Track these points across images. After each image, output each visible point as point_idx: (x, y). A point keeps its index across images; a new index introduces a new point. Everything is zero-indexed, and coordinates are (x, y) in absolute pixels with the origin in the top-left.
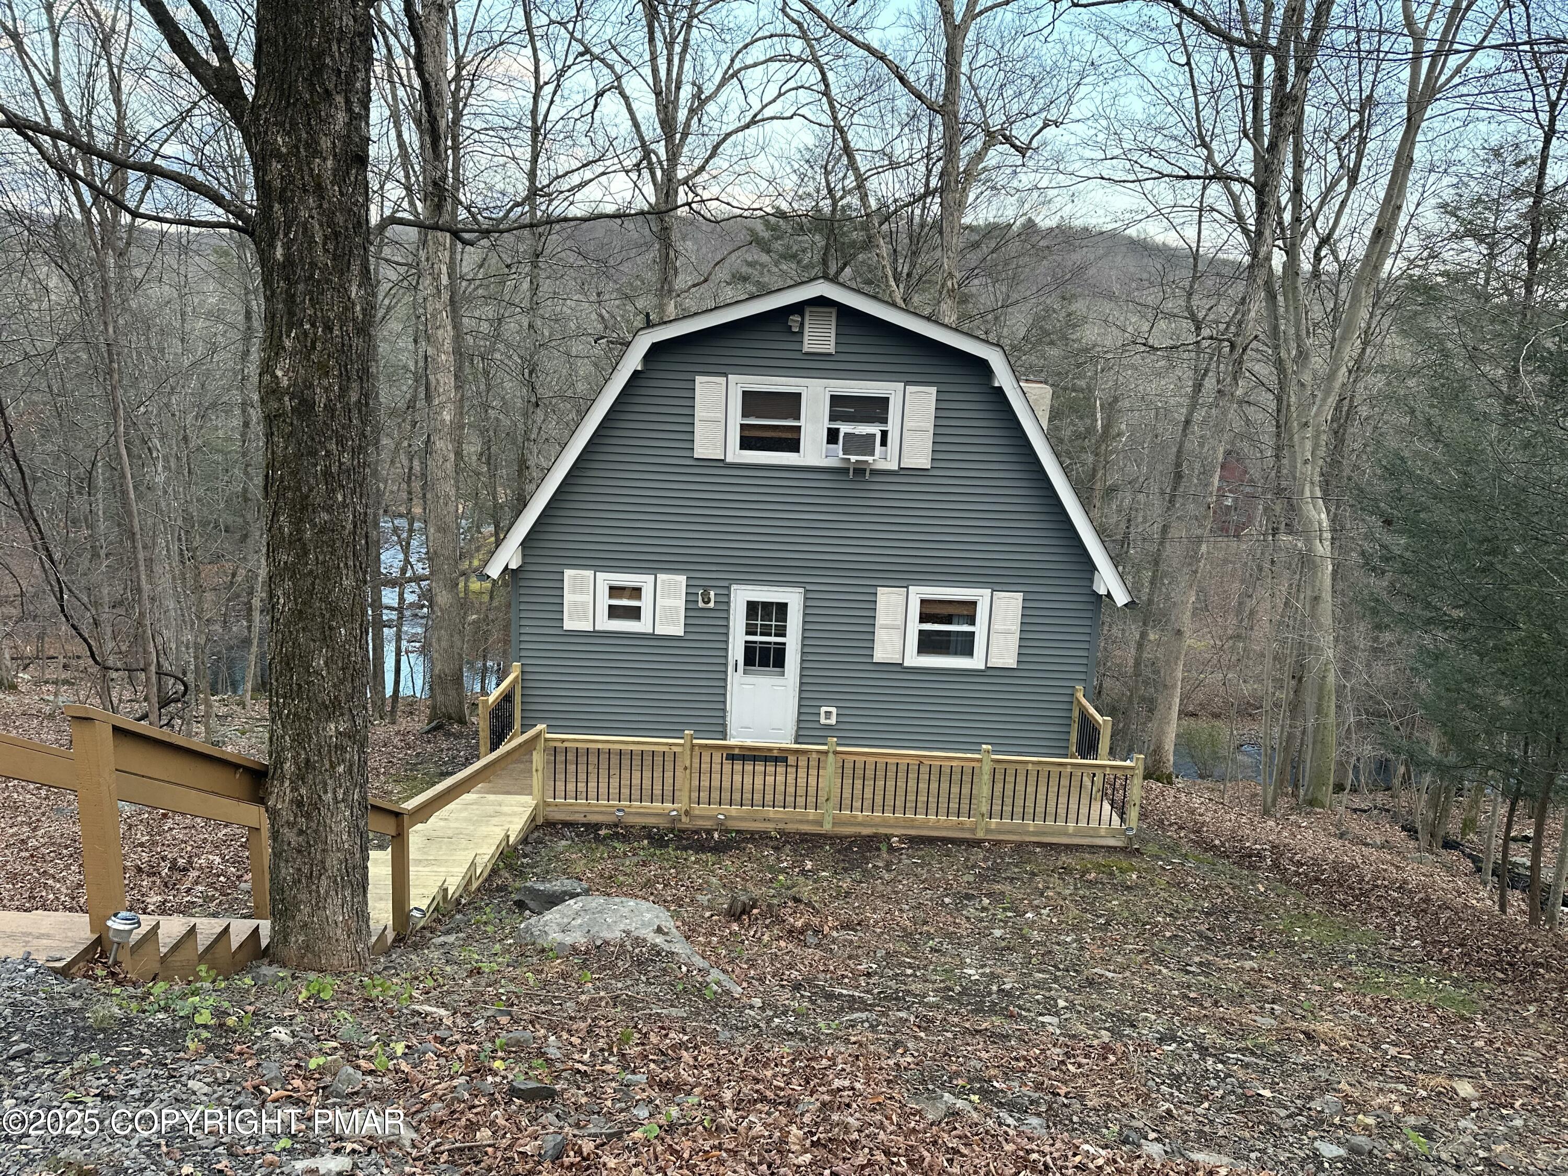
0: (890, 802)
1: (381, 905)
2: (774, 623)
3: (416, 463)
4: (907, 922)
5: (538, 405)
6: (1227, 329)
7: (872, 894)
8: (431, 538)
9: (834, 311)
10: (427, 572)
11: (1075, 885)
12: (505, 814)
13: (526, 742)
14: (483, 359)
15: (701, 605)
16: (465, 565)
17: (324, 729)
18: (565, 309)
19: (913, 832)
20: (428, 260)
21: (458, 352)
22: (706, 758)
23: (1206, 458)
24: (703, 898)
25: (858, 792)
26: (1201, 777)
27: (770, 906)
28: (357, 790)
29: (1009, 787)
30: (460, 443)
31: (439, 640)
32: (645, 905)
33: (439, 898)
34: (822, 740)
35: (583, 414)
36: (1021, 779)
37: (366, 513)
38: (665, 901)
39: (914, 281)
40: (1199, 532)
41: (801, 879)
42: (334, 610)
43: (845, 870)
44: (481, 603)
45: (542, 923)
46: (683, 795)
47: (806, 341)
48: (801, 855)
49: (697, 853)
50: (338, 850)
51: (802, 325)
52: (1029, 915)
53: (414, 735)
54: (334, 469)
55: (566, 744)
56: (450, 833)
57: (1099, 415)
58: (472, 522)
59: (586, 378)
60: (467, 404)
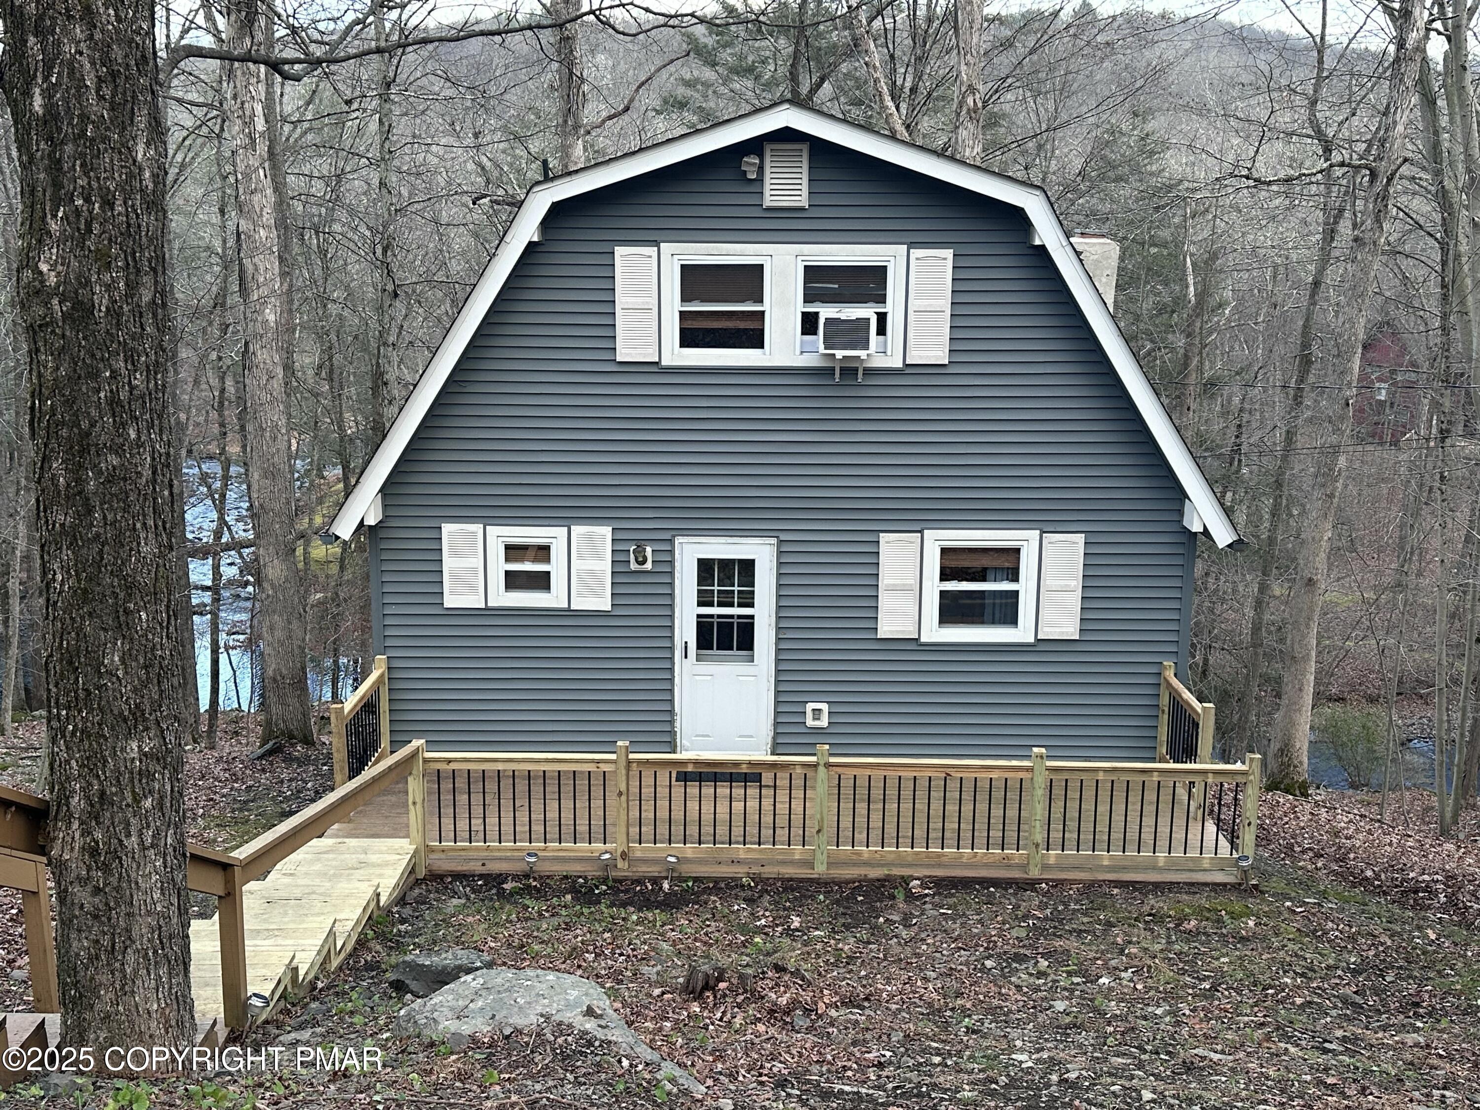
0: (906, 831)
1: (208, 992)
2: (736, 588)
3: (229, 383)
4: (934, 995)
5: (396, 295)
6: (1368, 150)
7: (885, 959)
8: (255, 487)
9: (805, 148)
10: (251, 535)
11: (1169, 937)
12: (374, 865)
13: (398, 764)
14: (317, 233)
15: (634, 566)
16: (303, 524)
17: (123, 750)
18: (430, 157)
19: (940, 873)
20: (235, 97)
21: (282, 224)
22: (648, 780)
23: (1340, 335)
24: (650, 971)
25: (861, 820)
26: (1354, 786)
27: (742, 977)
28: (171, 831)
29: (1073, 806)
30: (290, 353)
31: (272, 628)
32: (569, 979)
33: (287, 981)
34: (809, 748)
35: (460, 305)
36: (1089, 794)
37: (168, 454)
38: (598, 976)
39: (920, 98)
40: (1334, 439)
41: (787, 941)
42: (130, 587)
43: (847, 927)
44: (327, 576)
45: (428, 1008)
46: (618, 832)
47: (767, 193)
48: (785, 909)
49: (640, 910)
50: (149, 913)
51: (761, 169)
52: (1104, 980)
53: (242, 762)
54: (124, 395)
55: (453, 766)
56: (298, 893)
57: (1191, 280)
58: (311, 463)
59: (463, 253)
60: (297, 296)
